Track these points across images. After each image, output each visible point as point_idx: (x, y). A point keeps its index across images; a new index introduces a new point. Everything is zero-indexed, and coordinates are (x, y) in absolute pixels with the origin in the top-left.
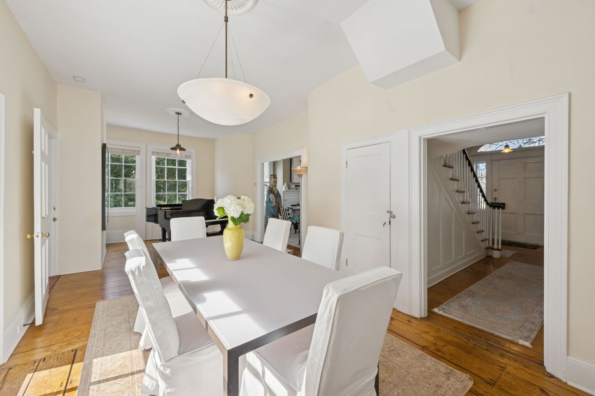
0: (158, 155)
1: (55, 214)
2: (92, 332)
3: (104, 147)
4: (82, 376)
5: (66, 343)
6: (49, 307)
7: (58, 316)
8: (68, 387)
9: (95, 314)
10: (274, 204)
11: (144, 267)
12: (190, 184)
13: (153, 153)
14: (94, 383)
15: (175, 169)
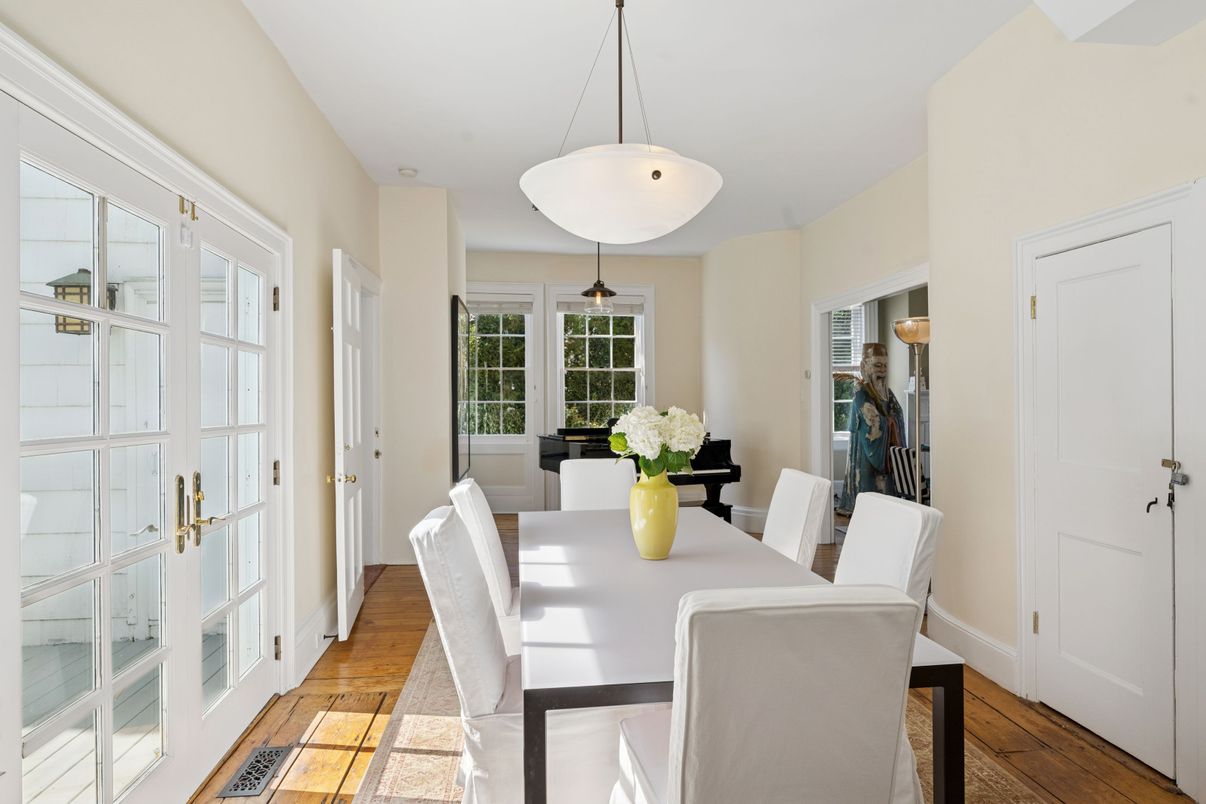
0: (569, 309)
1: (378, 444)
2: (414, 671)
3: (455, 300)
4: (385, 734)
5: (374, 680)
6: (363, 616)
7: (372, 634)
8: (365, 745)
9: (424, 643)
10: (876, 433)
11: (436, 535)
12: (643, 379)
13: (560, 305)
14: (398, 750)
15: (608, 339)
